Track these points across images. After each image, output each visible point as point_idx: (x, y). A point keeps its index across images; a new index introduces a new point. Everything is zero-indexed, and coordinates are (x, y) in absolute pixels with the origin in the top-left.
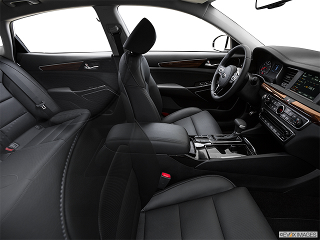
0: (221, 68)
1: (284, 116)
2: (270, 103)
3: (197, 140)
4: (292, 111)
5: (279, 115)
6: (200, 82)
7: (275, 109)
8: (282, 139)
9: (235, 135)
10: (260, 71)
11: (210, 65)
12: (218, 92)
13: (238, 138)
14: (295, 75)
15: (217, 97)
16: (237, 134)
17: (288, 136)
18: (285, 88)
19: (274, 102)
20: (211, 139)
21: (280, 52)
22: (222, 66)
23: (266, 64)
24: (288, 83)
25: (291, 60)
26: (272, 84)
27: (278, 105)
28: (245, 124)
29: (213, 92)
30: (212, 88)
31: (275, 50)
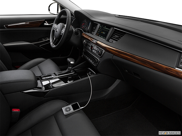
0: (55, 26)
1: (94, 51)
2: (87, 45)
3: (43, 78)
4: (97, 47)
5: (92, 51)
6: (43, 38)
7: (90, 48)
8: (95, 65)
9: (69, 69)
10: (82, 26)
11: (48, 24)
12: (55, 43)
13: (72, 71)
14: (97, 26)
15: (54, 46)
16: (70, 69)
17: (97, 62)
18: (93, 35)
19: (89, 44)
20: (53, 76)
21: (88, 13)
22: (55, 24)
23: (84, 21)
24: (94, 31)
25: (94, 18)
26: (87, 34)
27: (91, 46)
28: (74, 60)
29: (51, 43)
30: (51, 41)
31: (85, 12)
